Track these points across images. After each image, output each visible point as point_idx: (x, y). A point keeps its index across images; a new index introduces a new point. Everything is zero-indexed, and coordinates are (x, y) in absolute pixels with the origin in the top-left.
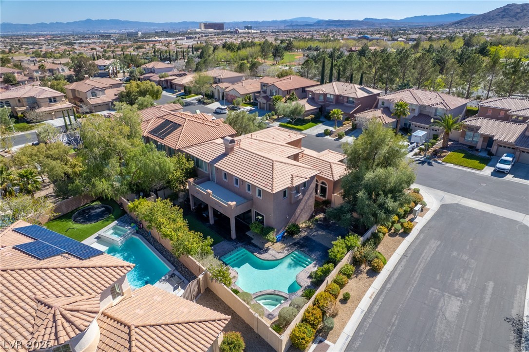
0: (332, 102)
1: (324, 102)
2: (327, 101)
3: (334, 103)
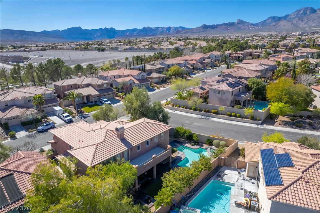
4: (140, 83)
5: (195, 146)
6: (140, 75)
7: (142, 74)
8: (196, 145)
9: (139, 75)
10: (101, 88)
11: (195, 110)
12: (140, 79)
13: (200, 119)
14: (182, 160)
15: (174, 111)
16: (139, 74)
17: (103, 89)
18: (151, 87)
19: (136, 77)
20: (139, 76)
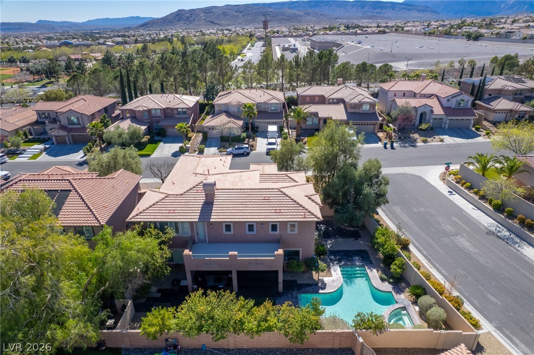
0: (160, 117)
1: (150, 118)
2: (153, 117)
3: (163, 118)
4: (446, 114)
5: (387, 283)
6: (454, 100)
7: (459, 98)
8: (390, 283)
9: (452, 98)
10: (357, 111)
11: (499, 209)
12: (453, 106)
13: (490, 233)
14: (321, 291)
15: (454, 193)
16: (454, 96)
17: (359, 113)
18: (474, 129)
19: (444, 102)
20: (451, 101)
